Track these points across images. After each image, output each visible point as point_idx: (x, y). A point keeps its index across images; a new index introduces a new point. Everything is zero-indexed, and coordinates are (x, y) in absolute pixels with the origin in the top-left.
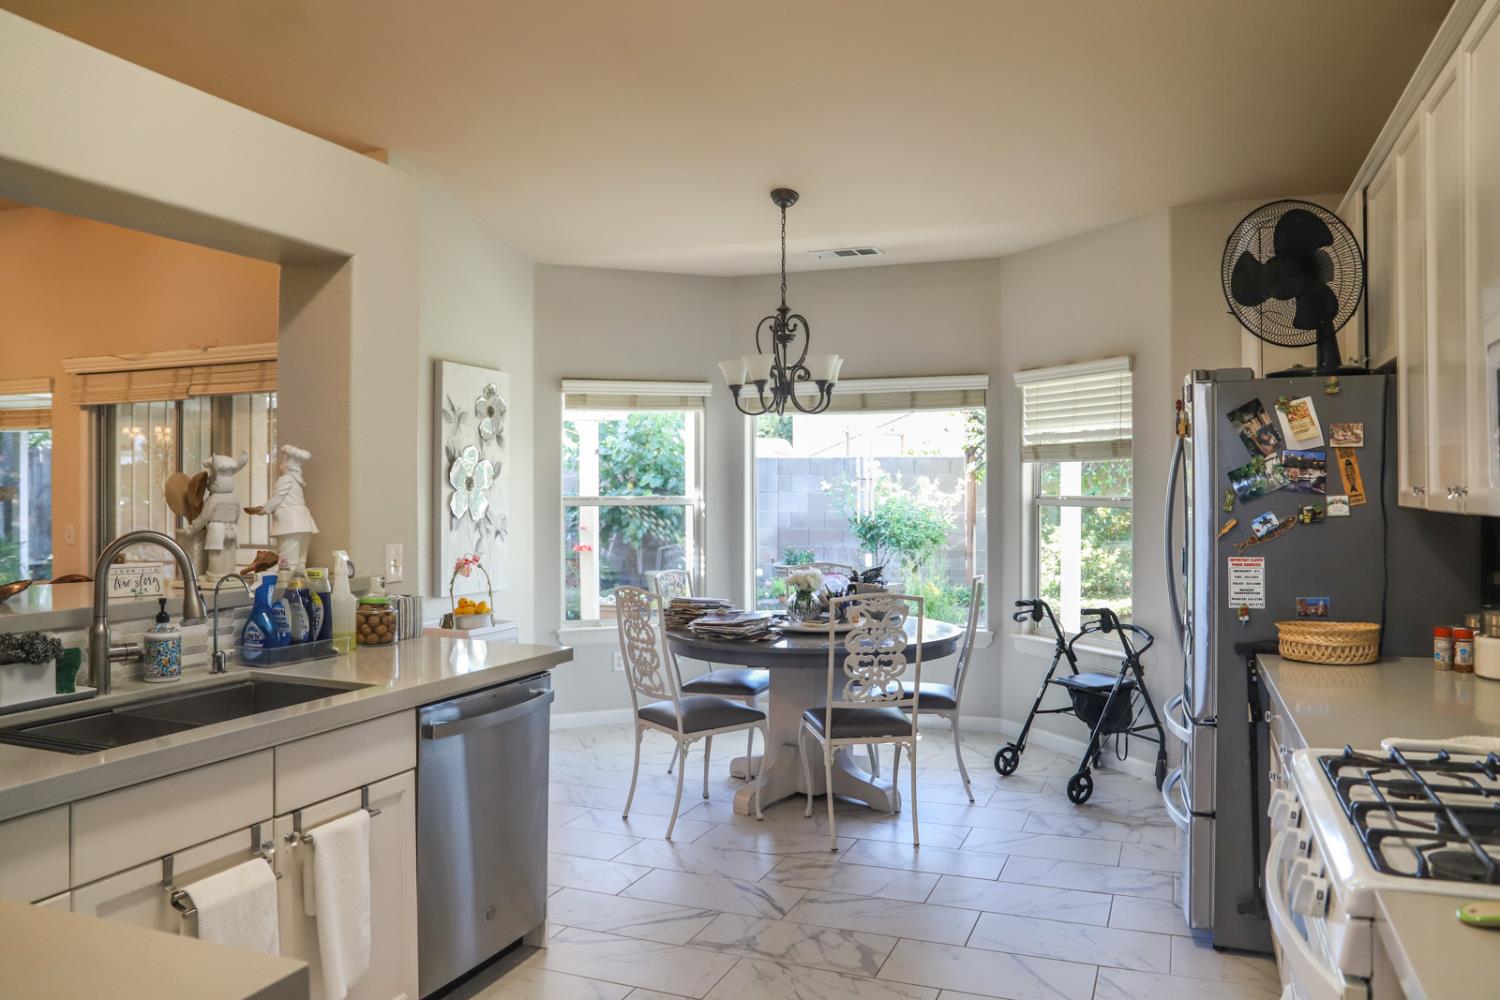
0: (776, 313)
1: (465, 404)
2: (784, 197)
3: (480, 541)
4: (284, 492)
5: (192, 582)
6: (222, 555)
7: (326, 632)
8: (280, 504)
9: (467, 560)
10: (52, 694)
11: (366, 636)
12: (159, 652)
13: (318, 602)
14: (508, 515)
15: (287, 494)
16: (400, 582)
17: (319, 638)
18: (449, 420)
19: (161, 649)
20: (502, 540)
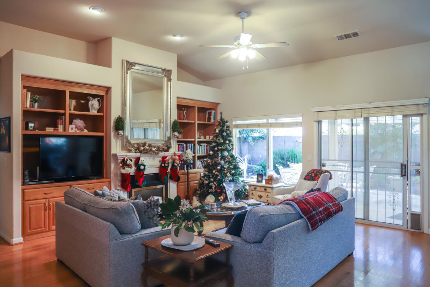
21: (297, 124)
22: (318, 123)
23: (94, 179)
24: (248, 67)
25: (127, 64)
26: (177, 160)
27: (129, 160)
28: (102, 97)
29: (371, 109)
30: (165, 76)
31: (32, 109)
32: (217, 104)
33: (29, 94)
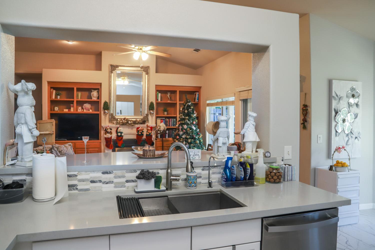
1: (343, 94)
3: (348, 141)
4: (247, 127)
5: (189, 160)
6: (222, 147)
7: (252, 177)
8: (246, 131)
9: (339, 148)
10: (153, 188)
11: (270, 179)
12: (189, 179)
13: (248, 167)
14: (361, 132)
15: (248, 128)
16: (291, 159)
17: (249, 179)
18: (335, 99)
19: (189, 178)
20: (358, 140)
22: (242, 102)
23: (92, 140)
25: (111, 67)
26: (149, 130)
27: (109, 129)
28: (98, 89)
30: (144, 71)
31: (56, 99)
32: (200, 88)
33: (54, 92)
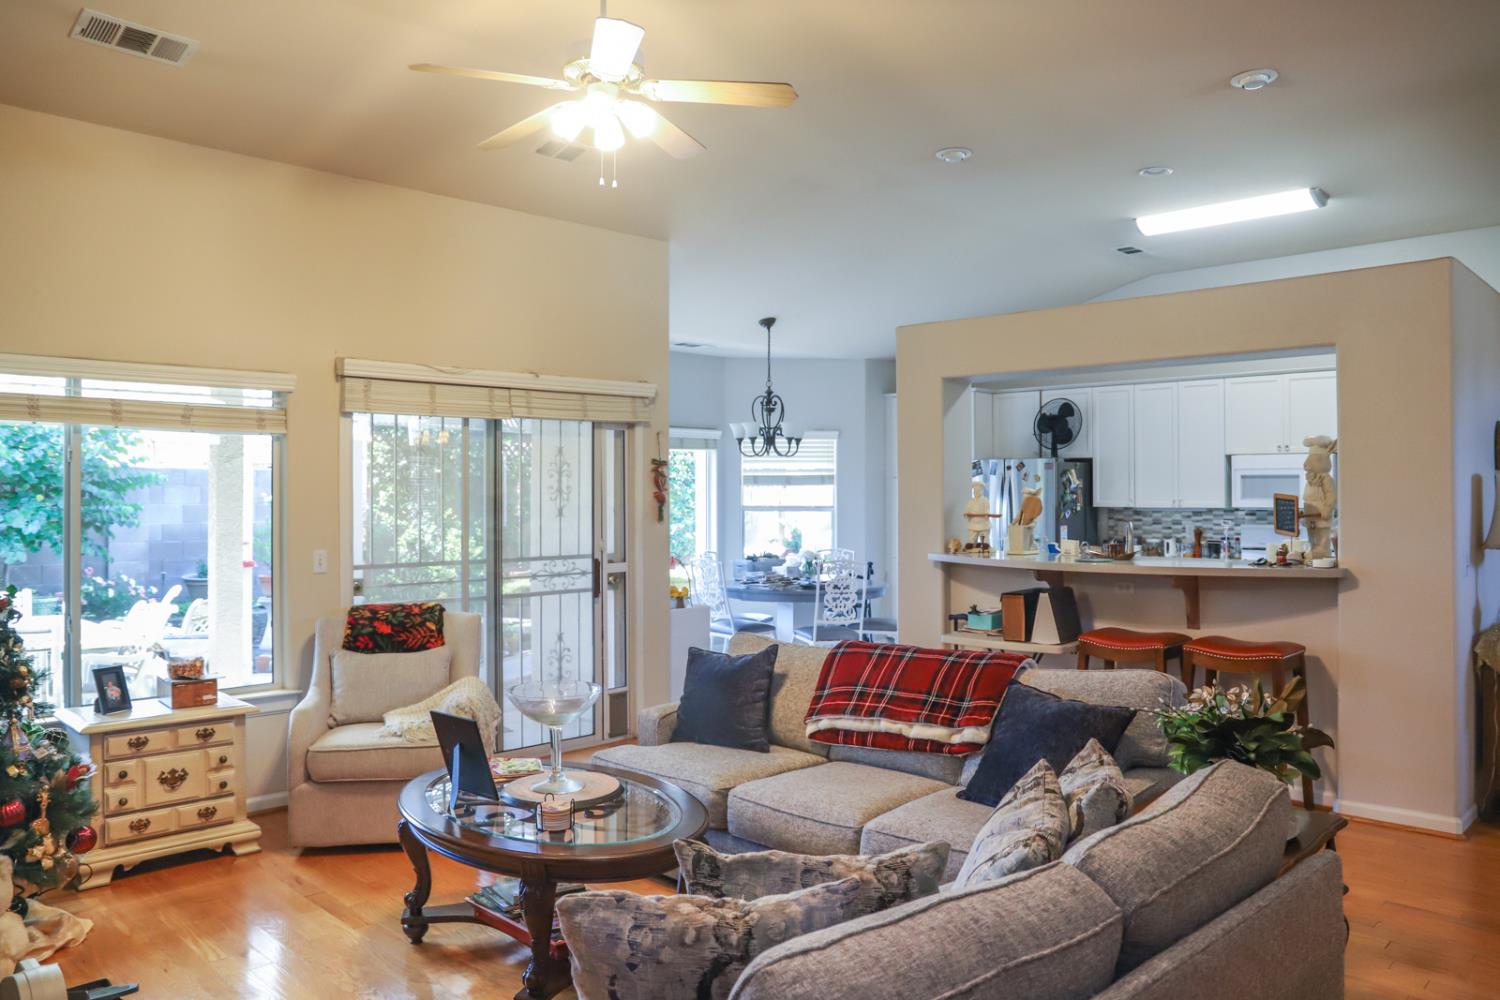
0: (766, 395)
2: (768, 323)
21: (263, 420)
24: (618, 183)
29: (534, 394)
